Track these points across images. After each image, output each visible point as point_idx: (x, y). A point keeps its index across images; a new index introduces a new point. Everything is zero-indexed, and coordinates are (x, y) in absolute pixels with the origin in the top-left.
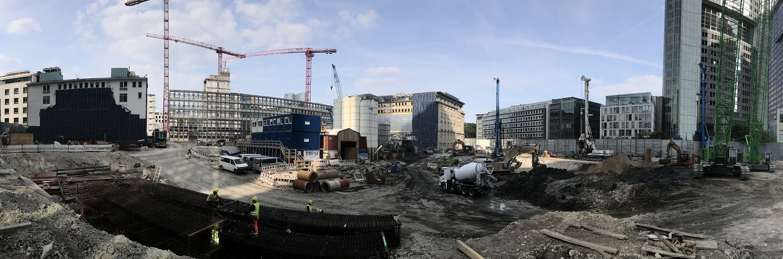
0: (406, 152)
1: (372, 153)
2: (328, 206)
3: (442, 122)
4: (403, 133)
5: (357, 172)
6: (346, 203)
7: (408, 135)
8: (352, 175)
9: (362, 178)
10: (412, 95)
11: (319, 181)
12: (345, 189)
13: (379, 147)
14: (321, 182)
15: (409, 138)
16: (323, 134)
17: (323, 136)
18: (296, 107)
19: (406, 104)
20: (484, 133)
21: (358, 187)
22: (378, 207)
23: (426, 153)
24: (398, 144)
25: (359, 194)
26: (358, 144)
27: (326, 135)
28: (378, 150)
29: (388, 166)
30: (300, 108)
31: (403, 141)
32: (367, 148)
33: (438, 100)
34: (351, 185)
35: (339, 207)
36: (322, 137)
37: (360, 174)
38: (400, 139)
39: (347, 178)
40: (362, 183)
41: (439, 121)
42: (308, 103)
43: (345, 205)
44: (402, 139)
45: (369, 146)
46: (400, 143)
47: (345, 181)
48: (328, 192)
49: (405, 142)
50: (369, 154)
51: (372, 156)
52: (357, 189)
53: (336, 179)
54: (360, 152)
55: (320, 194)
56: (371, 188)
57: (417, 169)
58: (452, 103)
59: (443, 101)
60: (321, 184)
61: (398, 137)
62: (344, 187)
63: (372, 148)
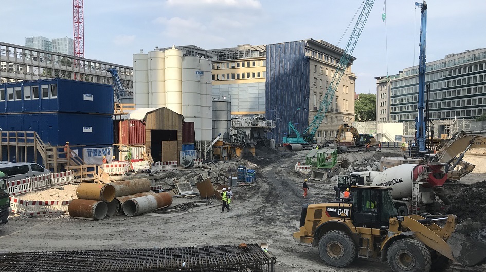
0: (257, 147)
1: (203, 150)
2: (141, 238)
3: (315, 94)
4: (251, 117)
5: (182, 181)
6: (170, 231)
7: (261, 118)
8: (174, 186)
9: (190, 189)
10: (264, 48)
11: (118, 198)
12: (164, 209)
13: (214, 138)
14: (122, 200)
15: (262, 124)
16: (118, 118)
17: (119, 121)
18: (57, 66)
19: (254, 64)
20: (391, 111)
21: (186, 204)
22: (225, 234)
23: (289, 147)
24: (245, 134)
25: (190, 216)
26: (179, 134)
27: (123, 120)
28: (213, 143)
29: (230, 171)
30: (64, 68)
31: (252, 128)
32: (195, 141)
33: (309, 54)
34: (175, 202)
35: (159, 237)
36: (116, 123)
37: (187, 185)
38: (246, 126)
39: (165, 190)
40: (191, 198)
41: (311, 93)
42: (79, 59)
43: (169, 234)
44: (250, 125)
45: (198, 138)
46: (248, 133)
47: (164, 196)
48: (136, 215)
49: (255, 130)
50: (198, 152)
51: (203, 155)
52: (184, 208)
53: (148, 193)
54: (185, 148)
55: (122, 220)
56: (208, 205)
57: (277, 173)
58: (332, 58)
59: (317, 57)
60: (122, 203)
61: (243, 122)
62: (163, 206)
63: (203, 142)
